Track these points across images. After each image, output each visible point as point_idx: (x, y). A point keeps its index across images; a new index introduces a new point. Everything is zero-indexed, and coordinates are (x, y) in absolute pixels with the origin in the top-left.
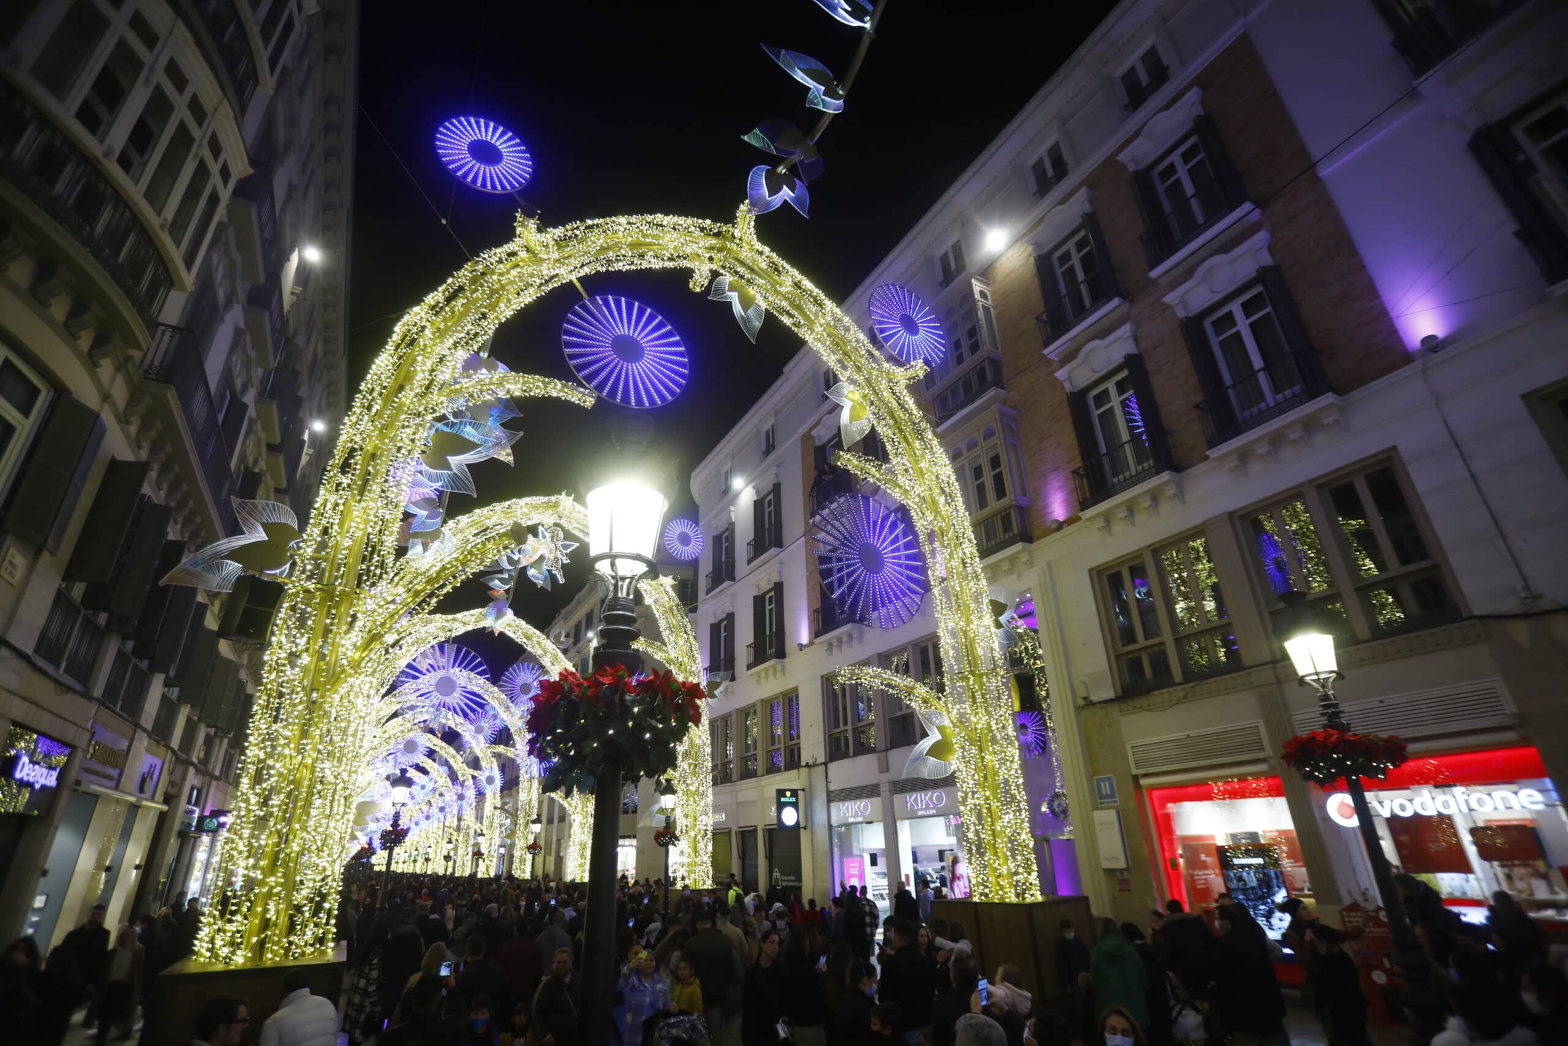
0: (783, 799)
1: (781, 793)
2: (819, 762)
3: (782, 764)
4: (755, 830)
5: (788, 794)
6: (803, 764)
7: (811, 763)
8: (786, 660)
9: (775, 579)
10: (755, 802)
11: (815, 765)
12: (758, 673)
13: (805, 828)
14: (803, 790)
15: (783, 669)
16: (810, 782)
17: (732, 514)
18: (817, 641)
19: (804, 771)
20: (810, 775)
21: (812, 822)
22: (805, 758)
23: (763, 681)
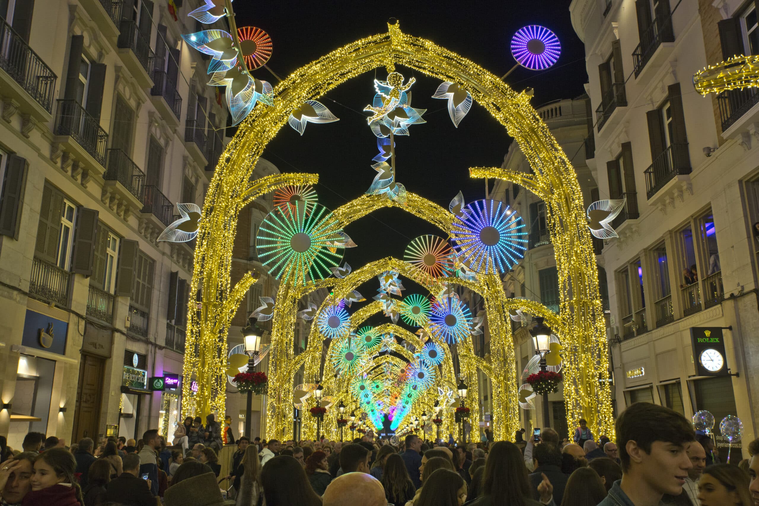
0: (700, 340)
1: (697, 332)
2: (746, 290)
3: (702, 301)
4: (678, 384)
5: (708, 333)
6: (727, 296)
7: (736, 293)
8: (692, 175)
9: (670, 81)
10: (674, 350)
11: (743, 295)
12: (661, 200)
13: (737, 375)
14: (730, 328)
15: (690, 188)
16: (738, 315)
17: (616, 32)
18: (726, 134)
19: (729, 305)
20: (736, 309)
21: (746, 368)
22: (729, 288)
23: (669, 209)
